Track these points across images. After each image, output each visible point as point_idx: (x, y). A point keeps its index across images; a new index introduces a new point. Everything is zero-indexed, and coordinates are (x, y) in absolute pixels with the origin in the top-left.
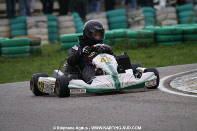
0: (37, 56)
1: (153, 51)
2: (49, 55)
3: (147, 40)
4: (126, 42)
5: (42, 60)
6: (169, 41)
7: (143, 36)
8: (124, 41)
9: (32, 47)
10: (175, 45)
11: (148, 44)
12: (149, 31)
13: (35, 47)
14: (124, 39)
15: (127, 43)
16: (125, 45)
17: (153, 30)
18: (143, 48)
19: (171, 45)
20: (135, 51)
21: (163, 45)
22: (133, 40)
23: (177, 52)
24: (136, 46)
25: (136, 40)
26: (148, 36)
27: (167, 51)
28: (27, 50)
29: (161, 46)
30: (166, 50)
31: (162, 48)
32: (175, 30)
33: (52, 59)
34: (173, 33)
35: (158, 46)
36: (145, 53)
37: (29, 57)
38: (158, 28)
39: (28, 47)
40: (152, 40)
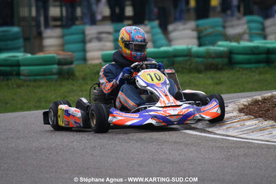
0: (68, 79)
1: (225, 76)
2: (84, 79)
3: (219, 61)
4: (189, 63)
5: (73, 85)
6: (249, 62)
7: (213, 55)
8: (186, 61)
9: (60, 67)
10: (257, 68)
11: (220, 67)
12: (222, 49)
13: (65, 67)
14: (187, 58)
15: (190, 65)
16: (188, 67)
17: (227, 47)
18: (212, 72)
19: (251, 68)
20: (201, 76)
21: (241, 68)
22: (200, 60)
23: (257, 77)
24: (203, 68)
25: (204, 60)
26: (220, 55)
27: (244, 76)
28: (54, 71)
29: (237, 69)
30: (242, 74)
31: (238, 71)
32: (257, 48)
33: (87, 84)
34: (253, 51)
35: (232, 69)
36: (212, 78)
37: (56, 81)
38: (234, 44)
39: (56, 66)
40: (226, 60)
